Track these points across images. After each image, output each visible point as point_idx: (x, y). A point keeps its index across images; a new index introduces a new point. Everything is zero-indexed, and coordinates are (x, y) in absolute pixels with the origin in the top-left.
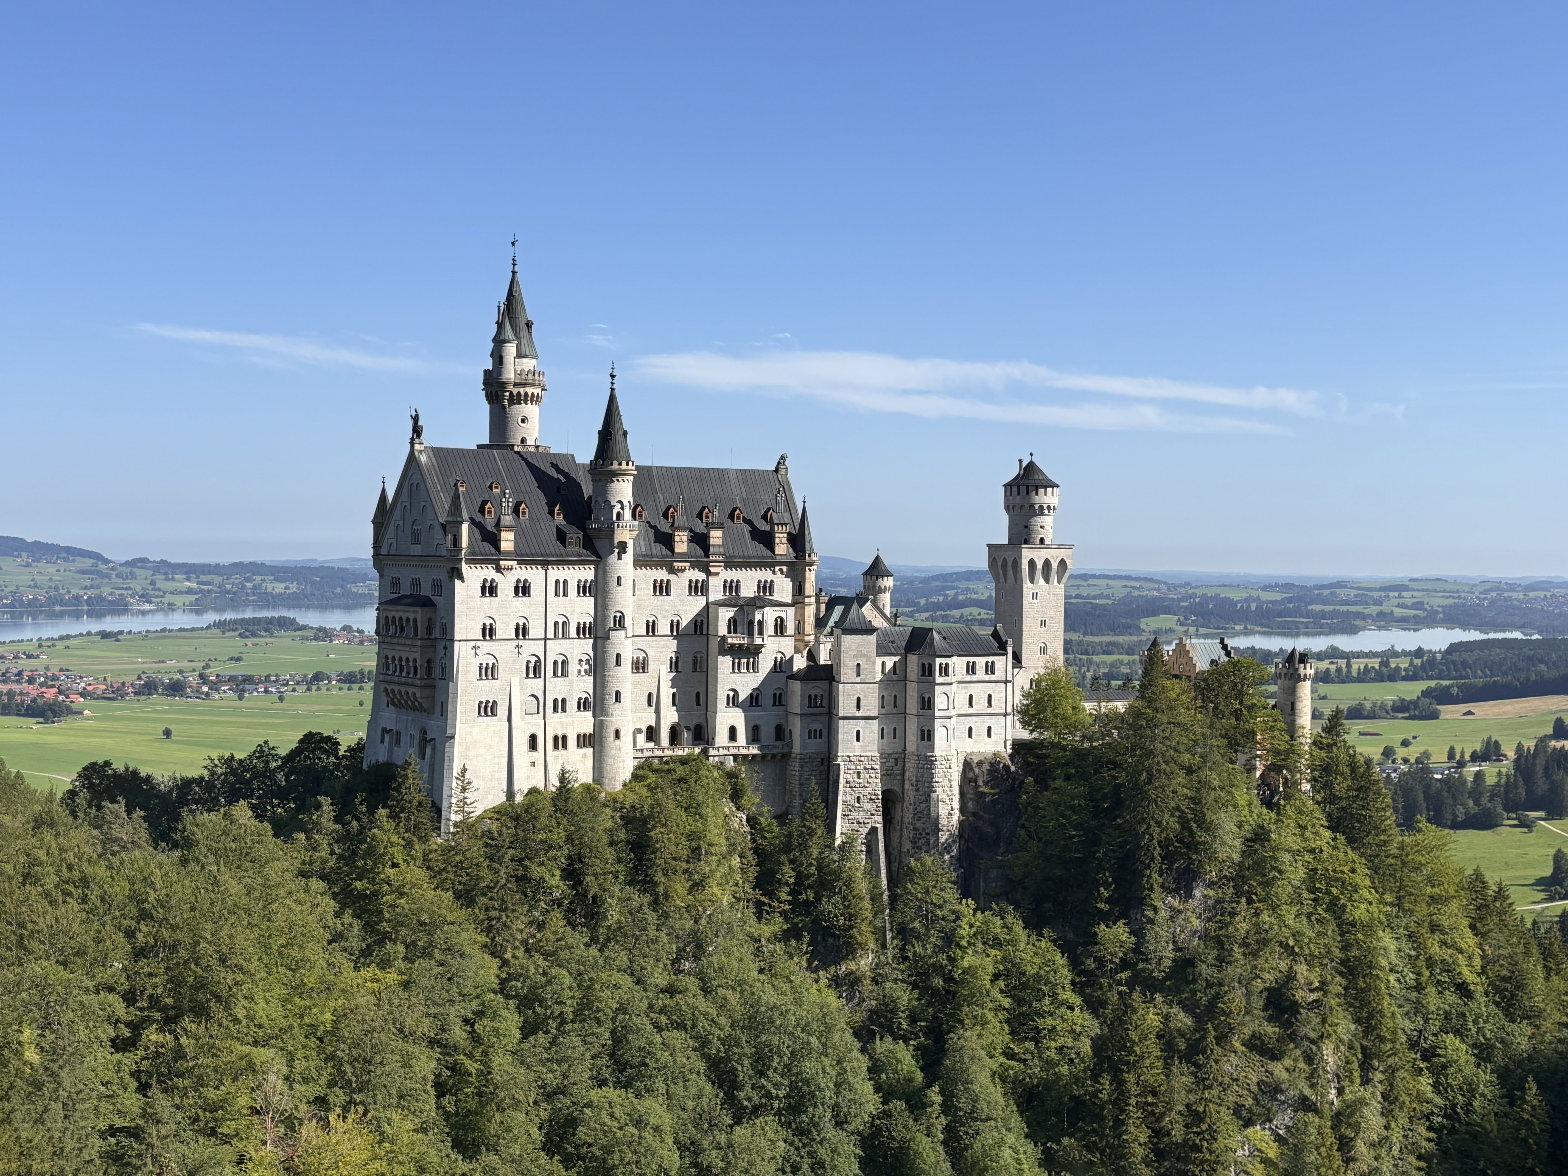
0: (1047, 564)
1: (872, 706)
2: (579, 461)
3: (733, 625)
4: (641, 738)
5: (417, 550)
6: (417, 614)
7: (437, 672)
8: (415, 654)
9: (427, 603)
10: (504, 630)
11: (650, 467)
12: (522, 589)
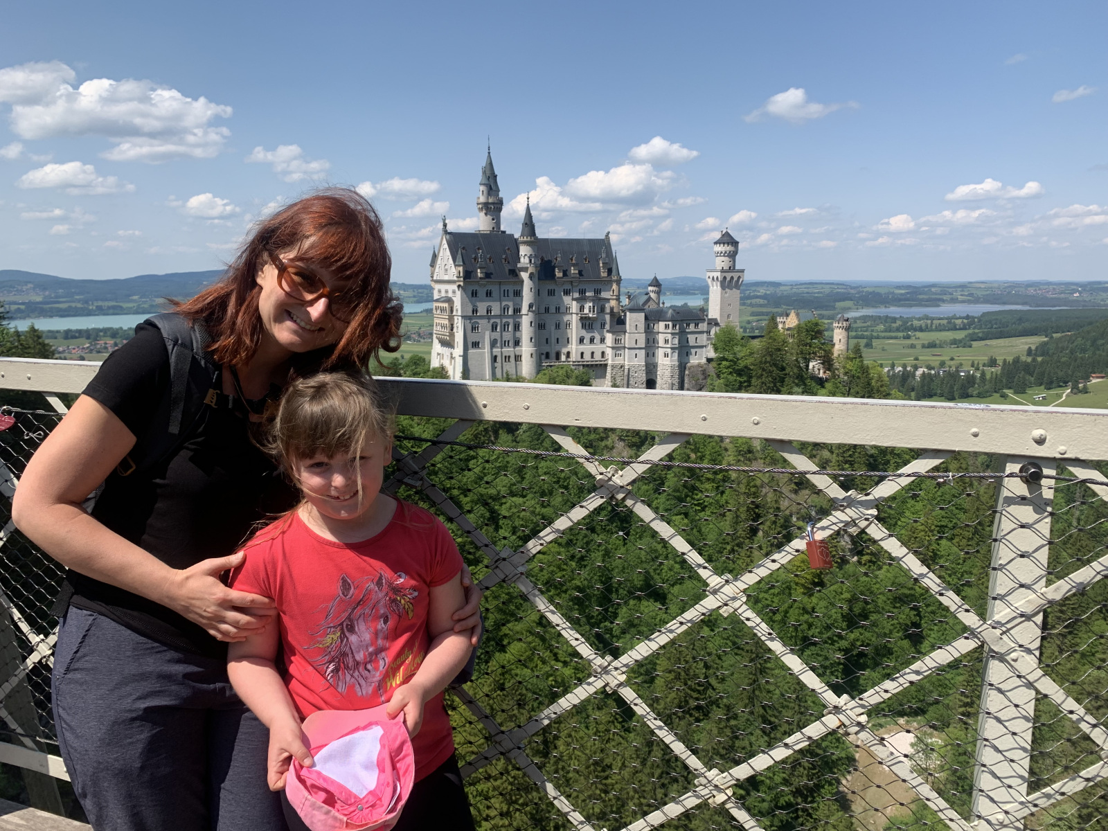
0: (732, 278)
1: (642, 343)
2: (516, 236)
3: (582, 308)
4: (543, 357)
5: (446, 278)
6: (446, 305)
7: (455, 330)
8: (446, 322)
9: (449, 301)
10: (482, 311)
11: (547, 239)
12: (489, 294)
